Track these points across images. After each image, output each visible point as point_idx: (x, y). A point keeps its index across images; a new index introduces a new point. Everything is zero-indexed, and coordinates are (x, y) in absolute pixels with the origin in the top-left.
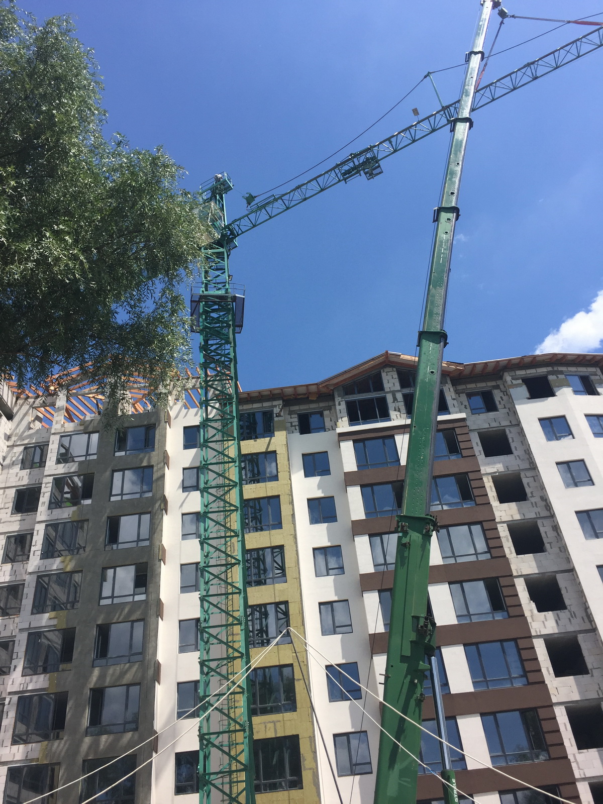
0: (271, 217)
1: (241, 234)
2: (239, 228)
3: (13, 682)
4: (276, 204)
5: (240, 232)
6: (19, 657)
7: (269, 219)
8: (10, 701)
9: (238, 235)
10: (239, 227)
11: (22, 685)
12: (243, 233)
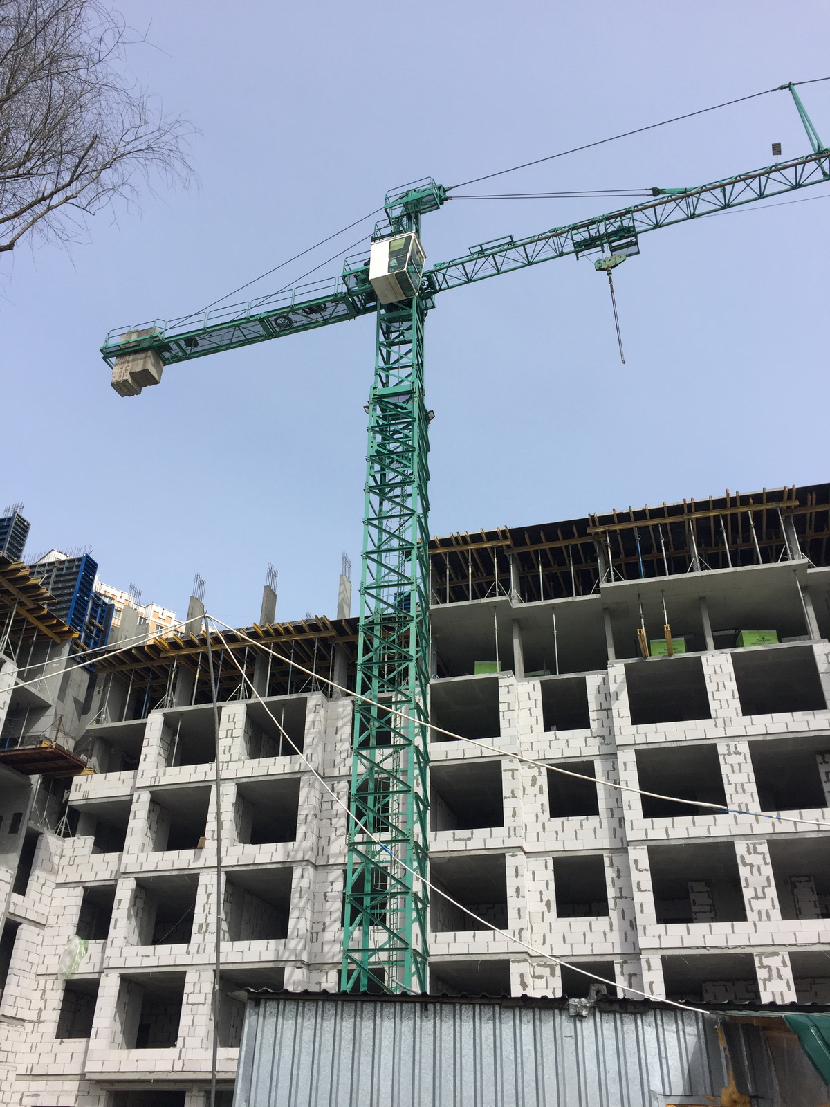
0: (499, 272)
1: (445, 289)
2: (445, 278)
3: (143, 775)
4: (512, 254)
5: (444, 286)
6: (150, 744)
7: (495, 275)
8: (138, 798)
9: (440, 290)
10: (444, 276)
11: (153, 779)
12: (449, 287)
